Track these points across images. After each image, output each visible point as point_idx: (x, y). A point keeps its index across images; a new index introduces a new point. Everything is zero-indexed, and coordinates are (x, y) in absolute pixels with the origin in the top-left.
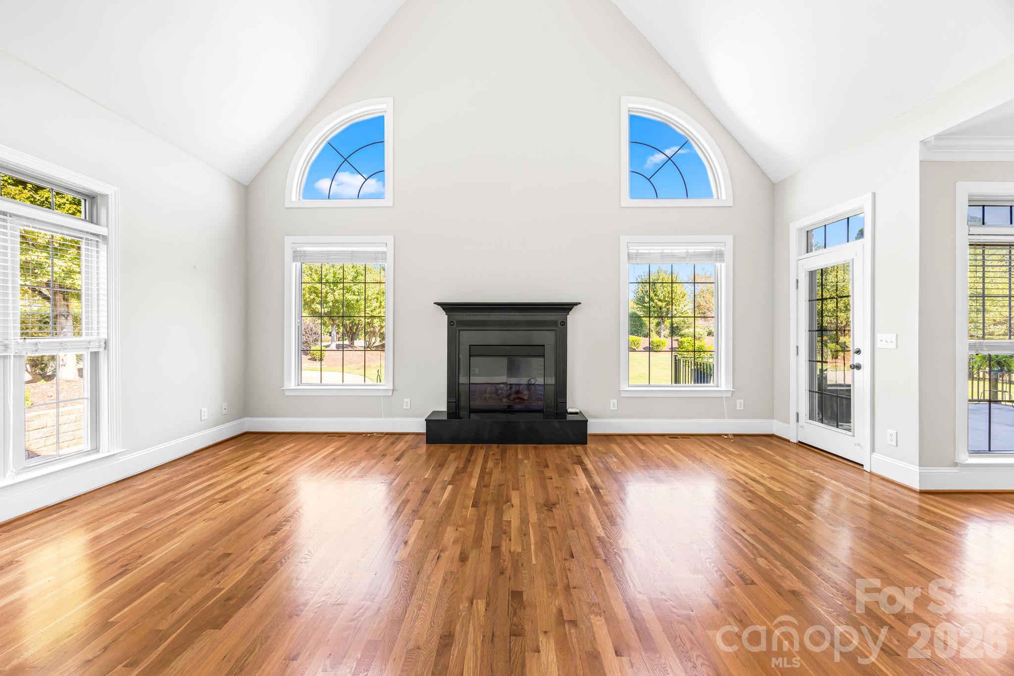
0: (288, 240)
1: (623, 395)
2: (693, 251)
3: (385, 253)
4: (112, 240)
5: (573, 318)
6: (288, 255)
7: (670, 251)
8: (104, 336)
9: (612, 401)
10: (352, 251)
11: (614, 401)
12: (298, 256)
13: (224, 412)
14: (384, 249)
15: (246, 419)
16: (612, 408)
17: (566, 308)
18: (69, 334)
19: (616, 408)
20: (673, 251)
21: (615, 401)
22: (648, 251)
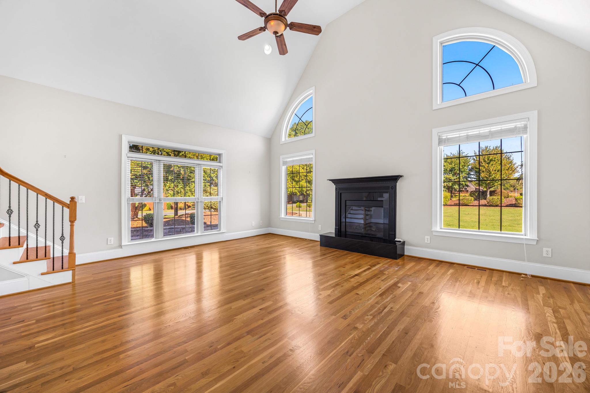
0: (281, 157)
1: (434, 234)
2: (500, 129)
3: (312, 158)
4: (223, 167)
5: (400, 185)
6: (281, 163)
7: (478, 132)
8: (222, 196)
9: (426, 237)
10: (301, 159)
11: (427, 237)
12: (285, 163)
13: (261, 224)
14: (311, 156)
15: (270, 228)
16: (426, 242)
17: (395, 179)
18: (209, 196)
19: (429, 242)
20: (480, 132)
21: (429, 237)
22: (458, 135)
